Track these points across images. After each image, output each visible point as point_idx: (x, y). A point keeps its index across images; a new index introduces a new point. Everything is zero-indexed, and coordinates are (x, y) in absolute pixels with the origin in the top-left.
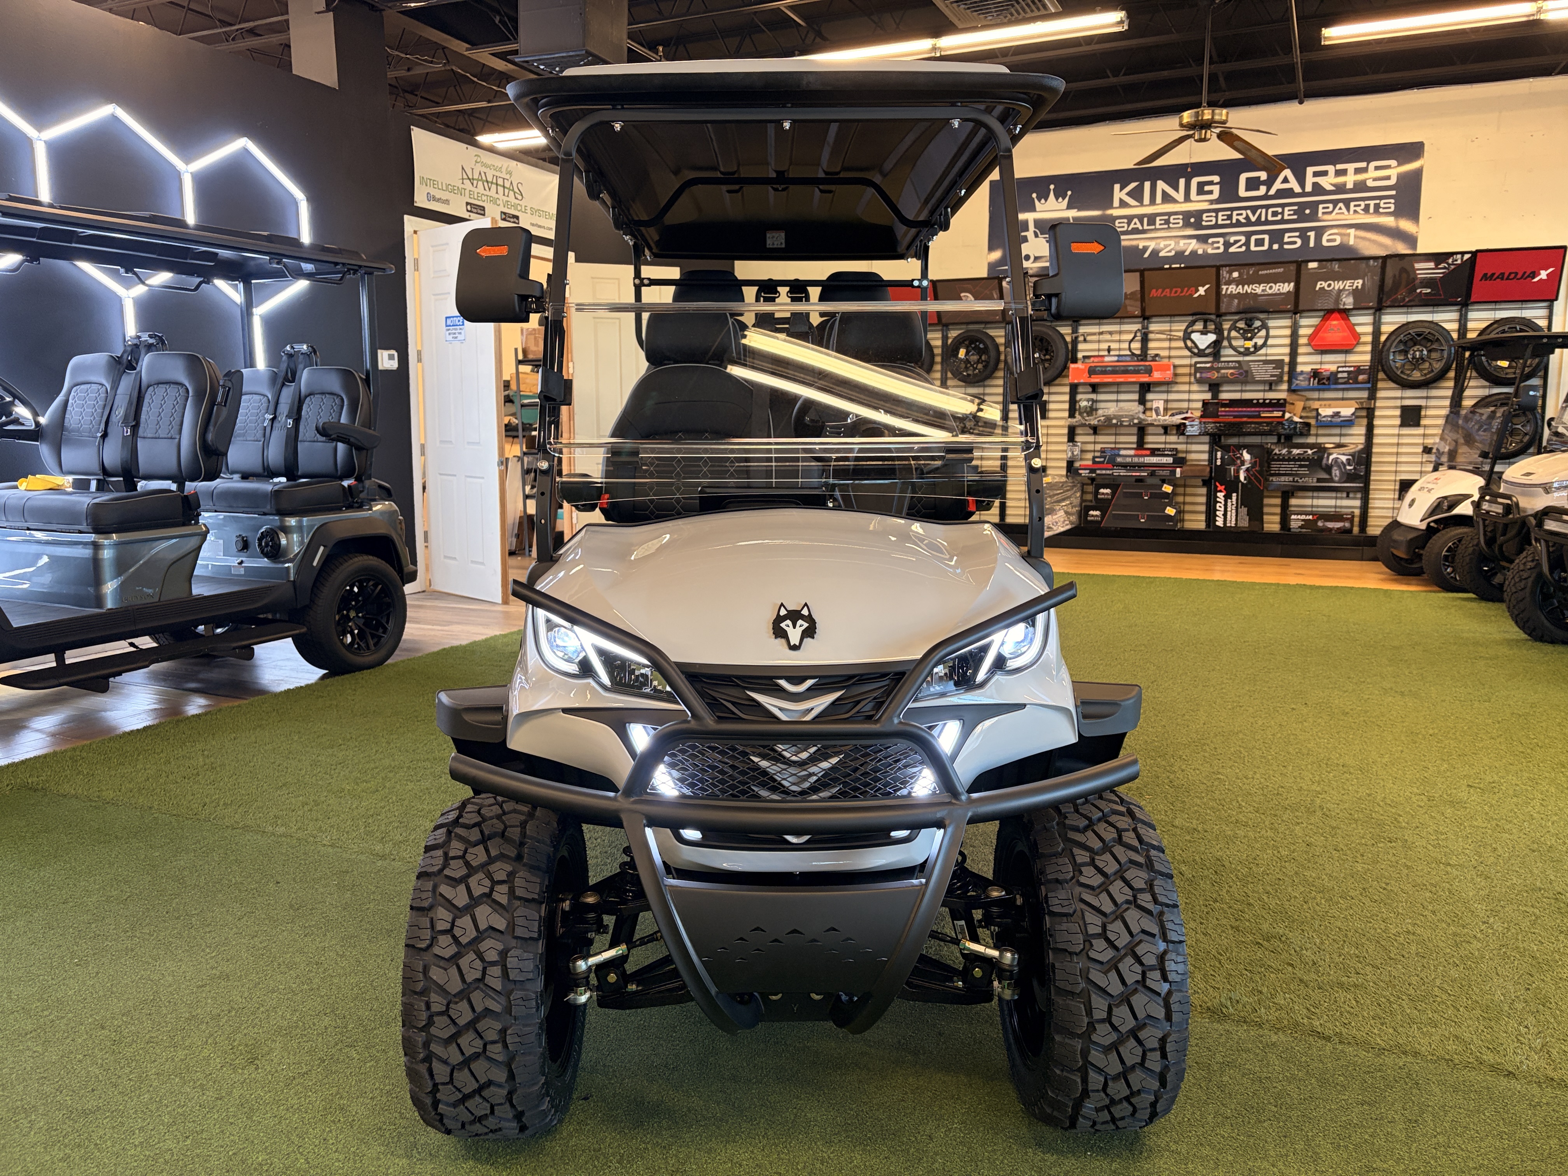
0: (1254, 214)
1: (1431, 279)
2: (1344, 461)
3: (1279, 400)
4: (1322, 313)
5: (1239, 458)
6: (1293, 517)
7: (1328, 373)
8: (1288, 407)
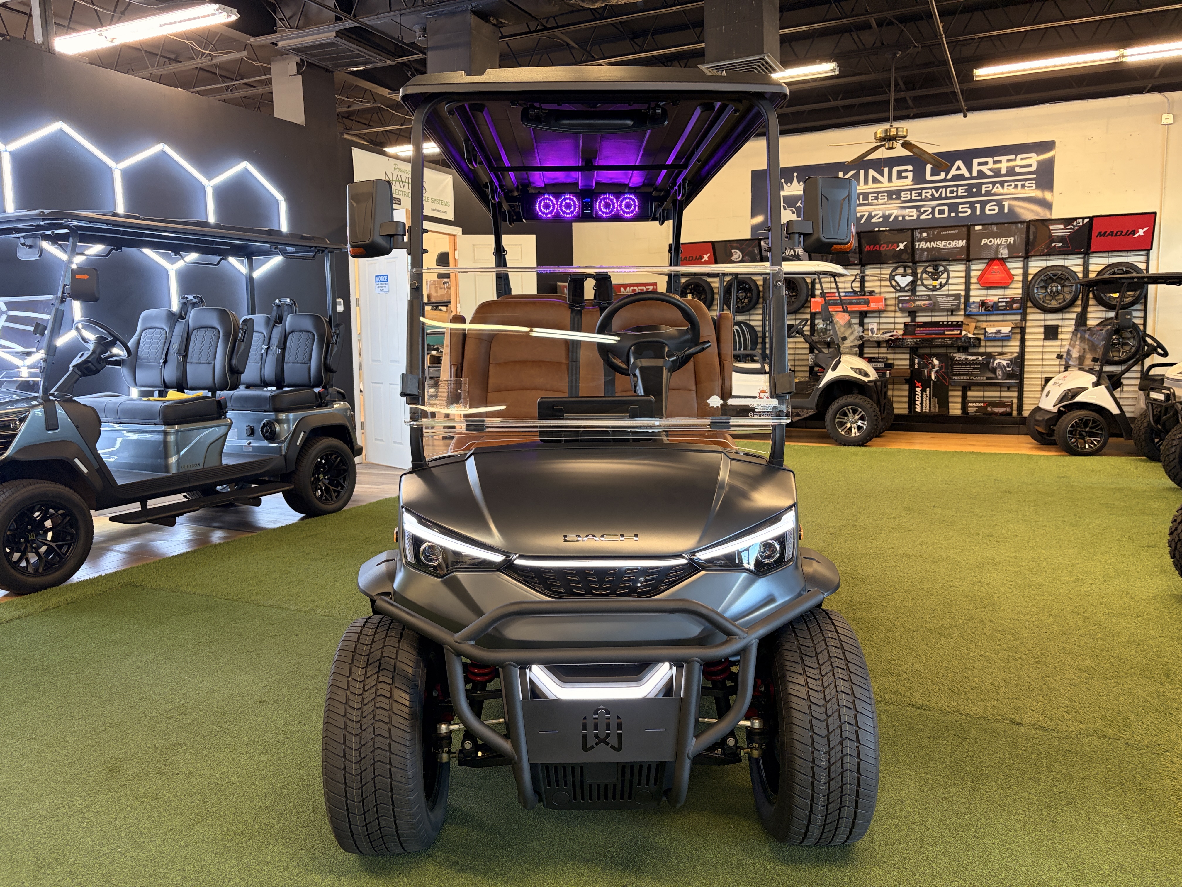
0: (937, 193)
1: (1062, 236)
2: (1005, 364)
3: (958, 322)
4: (986, 261)
5: (931, 363)
6: (970, 404)
7: (992, 303)
8: (964, 327)
